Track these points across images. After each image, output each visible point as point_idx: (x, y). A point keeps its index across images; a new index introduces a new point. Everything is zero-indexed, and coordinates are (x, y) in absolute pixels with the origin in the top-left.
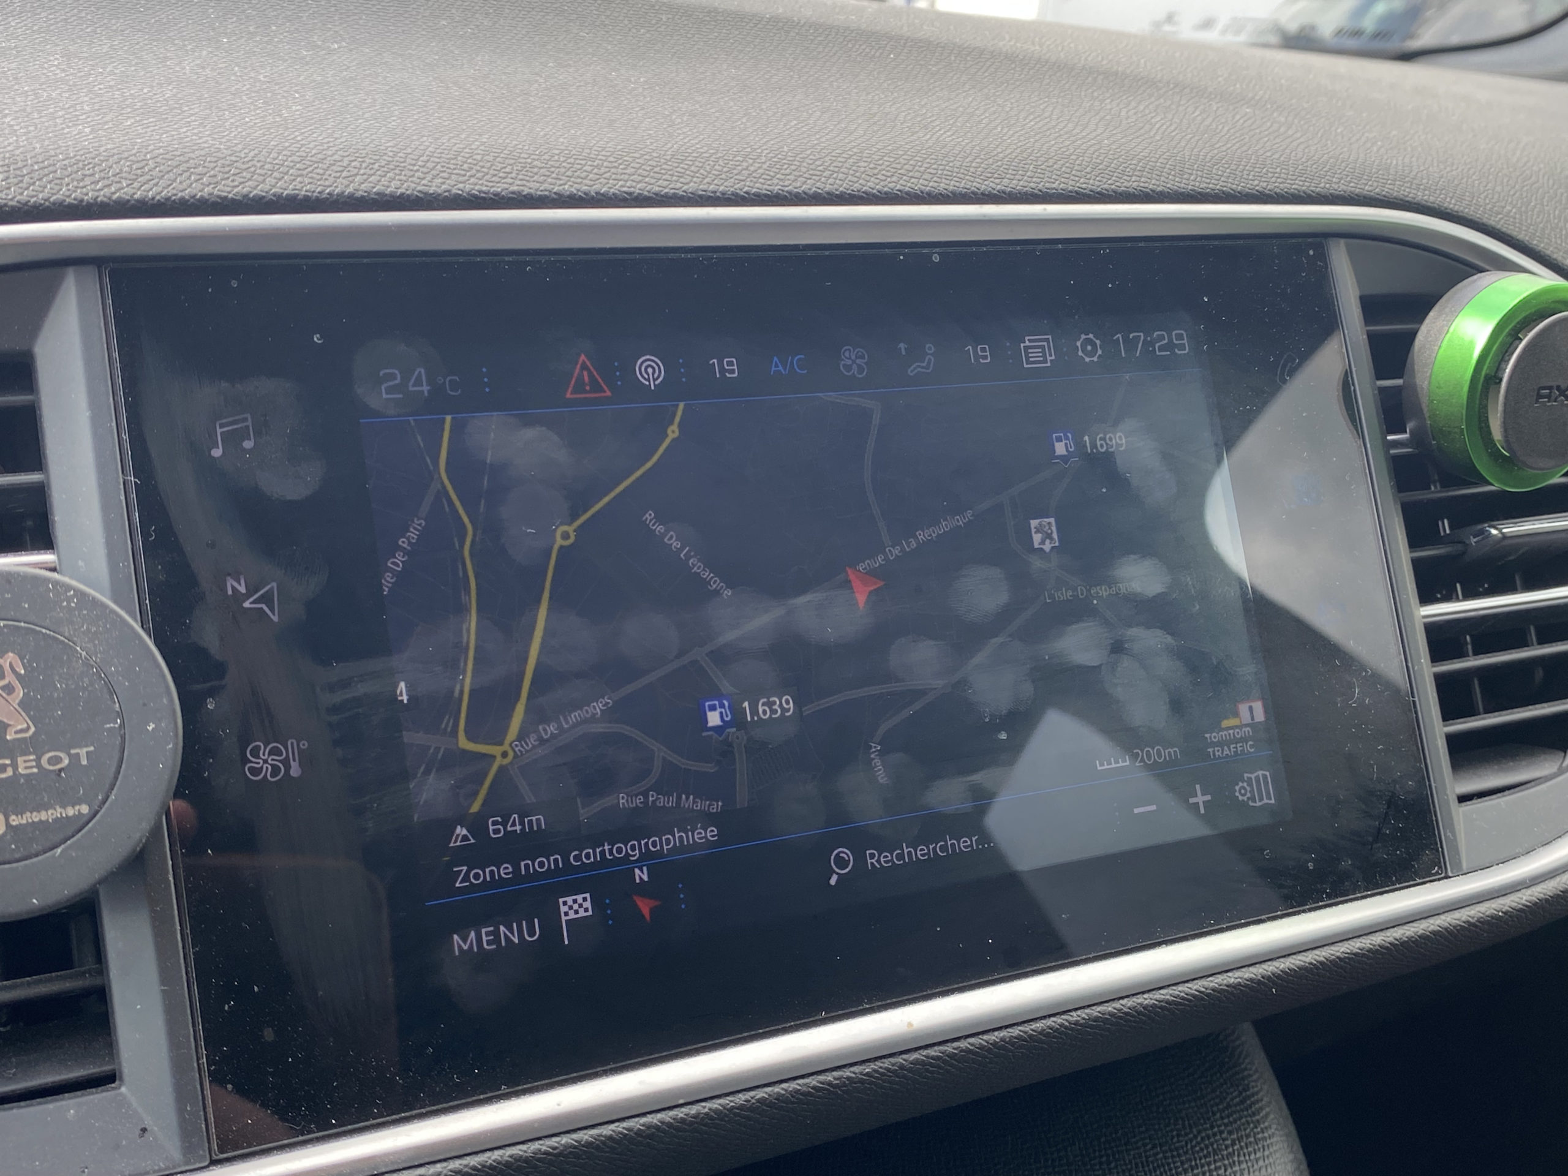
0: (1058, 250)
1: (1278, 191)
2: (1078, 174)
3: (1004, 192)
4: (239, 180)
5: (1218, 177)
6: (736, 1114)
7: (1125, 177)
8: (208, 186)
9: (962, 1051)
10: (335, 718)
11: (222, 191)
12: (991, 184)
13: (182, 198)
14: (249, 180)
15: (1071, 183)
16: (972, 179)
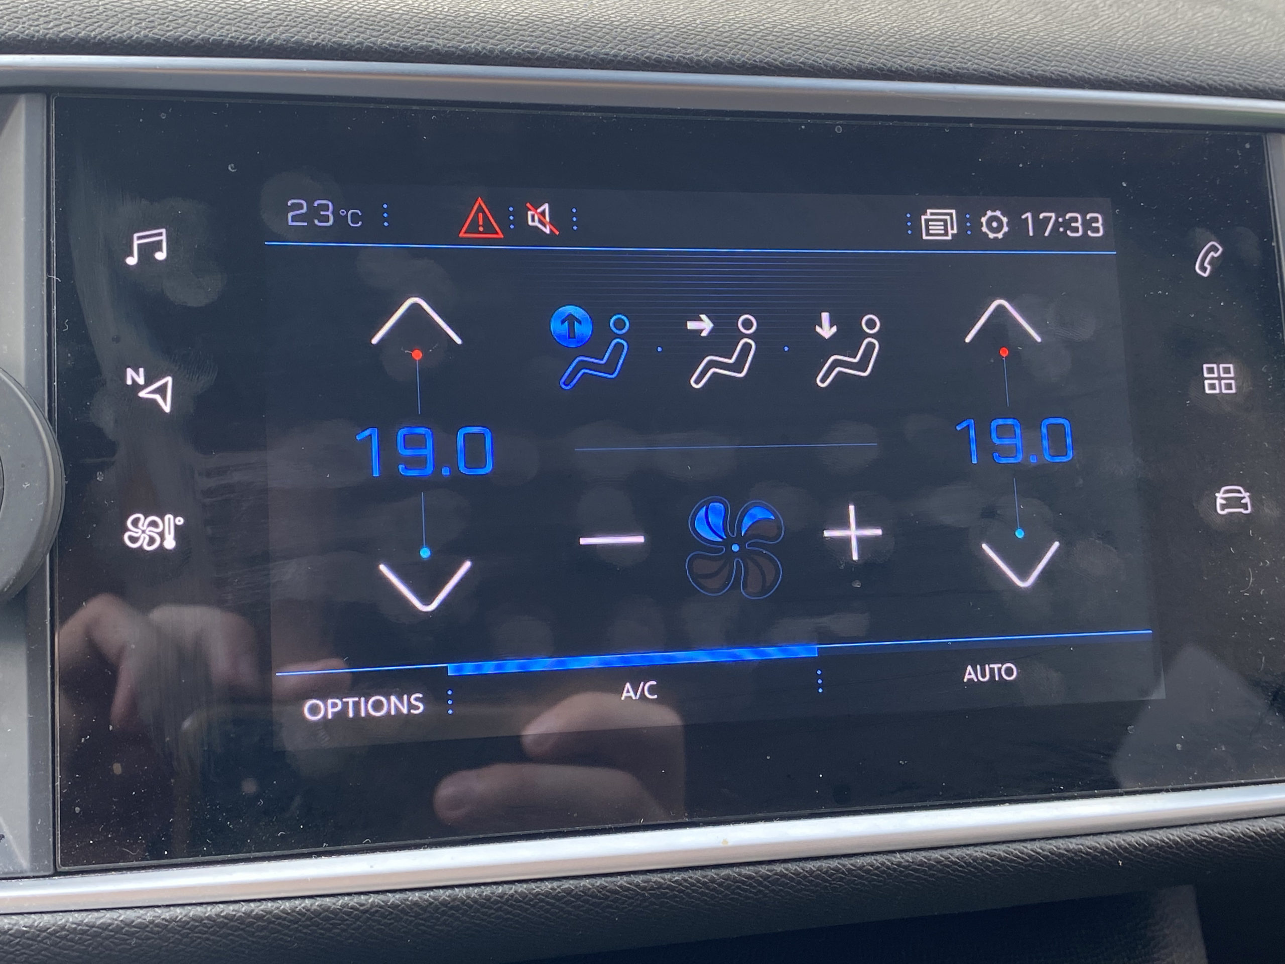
0: (970, 128)
1: (1210, 82)
2: (995, 56)
3: (913, 70)
4: (173, 25)
5: (1145, 66)
6: (542, 901)
7: (1045, 62)
8: (145, 29)
9: (776, 874)
10: (208, 501)
11: (156, 34)
12: (899, 62)
13: (121, 38)
14: (183, 26)
15: (985, 64)
16: (881, 56)
